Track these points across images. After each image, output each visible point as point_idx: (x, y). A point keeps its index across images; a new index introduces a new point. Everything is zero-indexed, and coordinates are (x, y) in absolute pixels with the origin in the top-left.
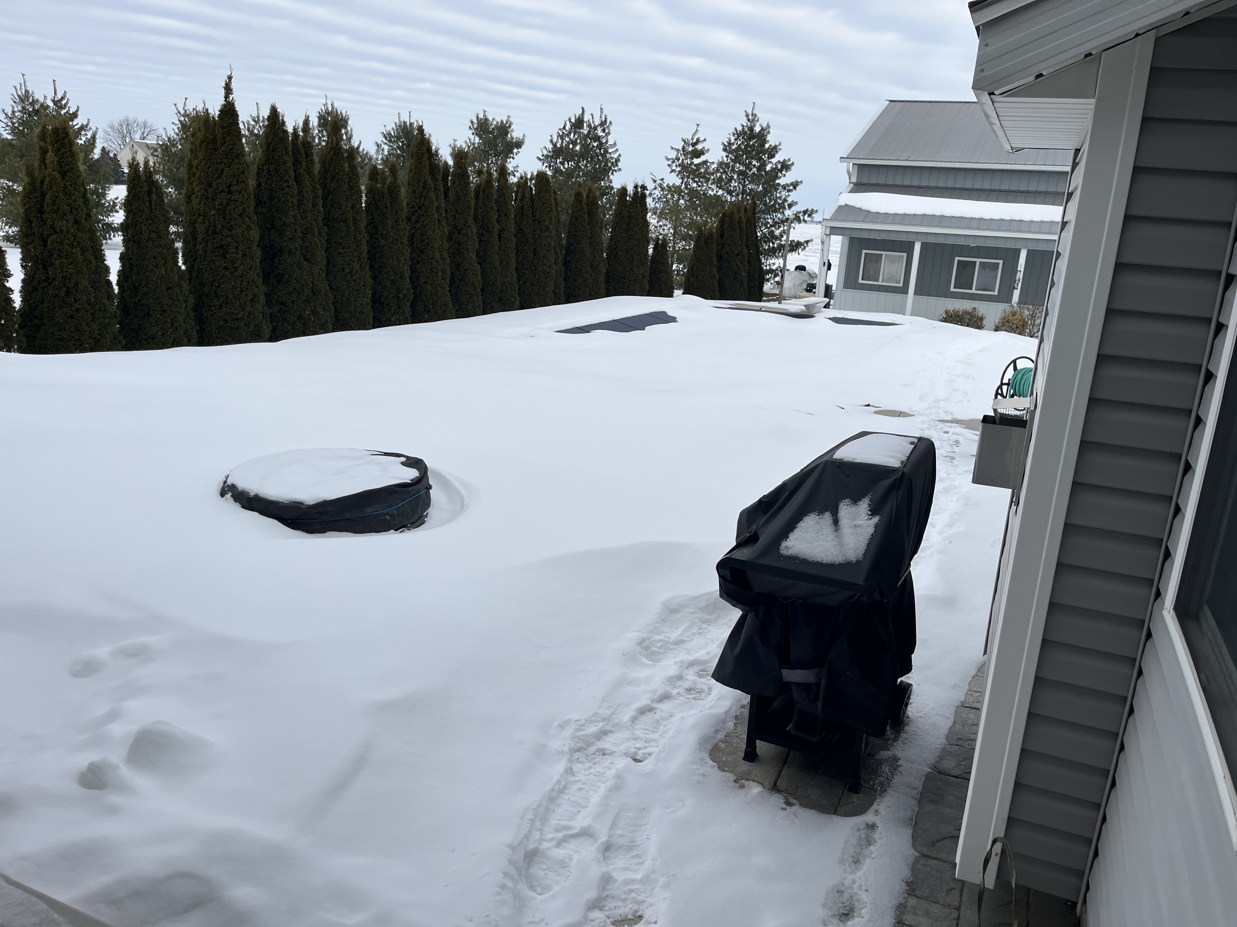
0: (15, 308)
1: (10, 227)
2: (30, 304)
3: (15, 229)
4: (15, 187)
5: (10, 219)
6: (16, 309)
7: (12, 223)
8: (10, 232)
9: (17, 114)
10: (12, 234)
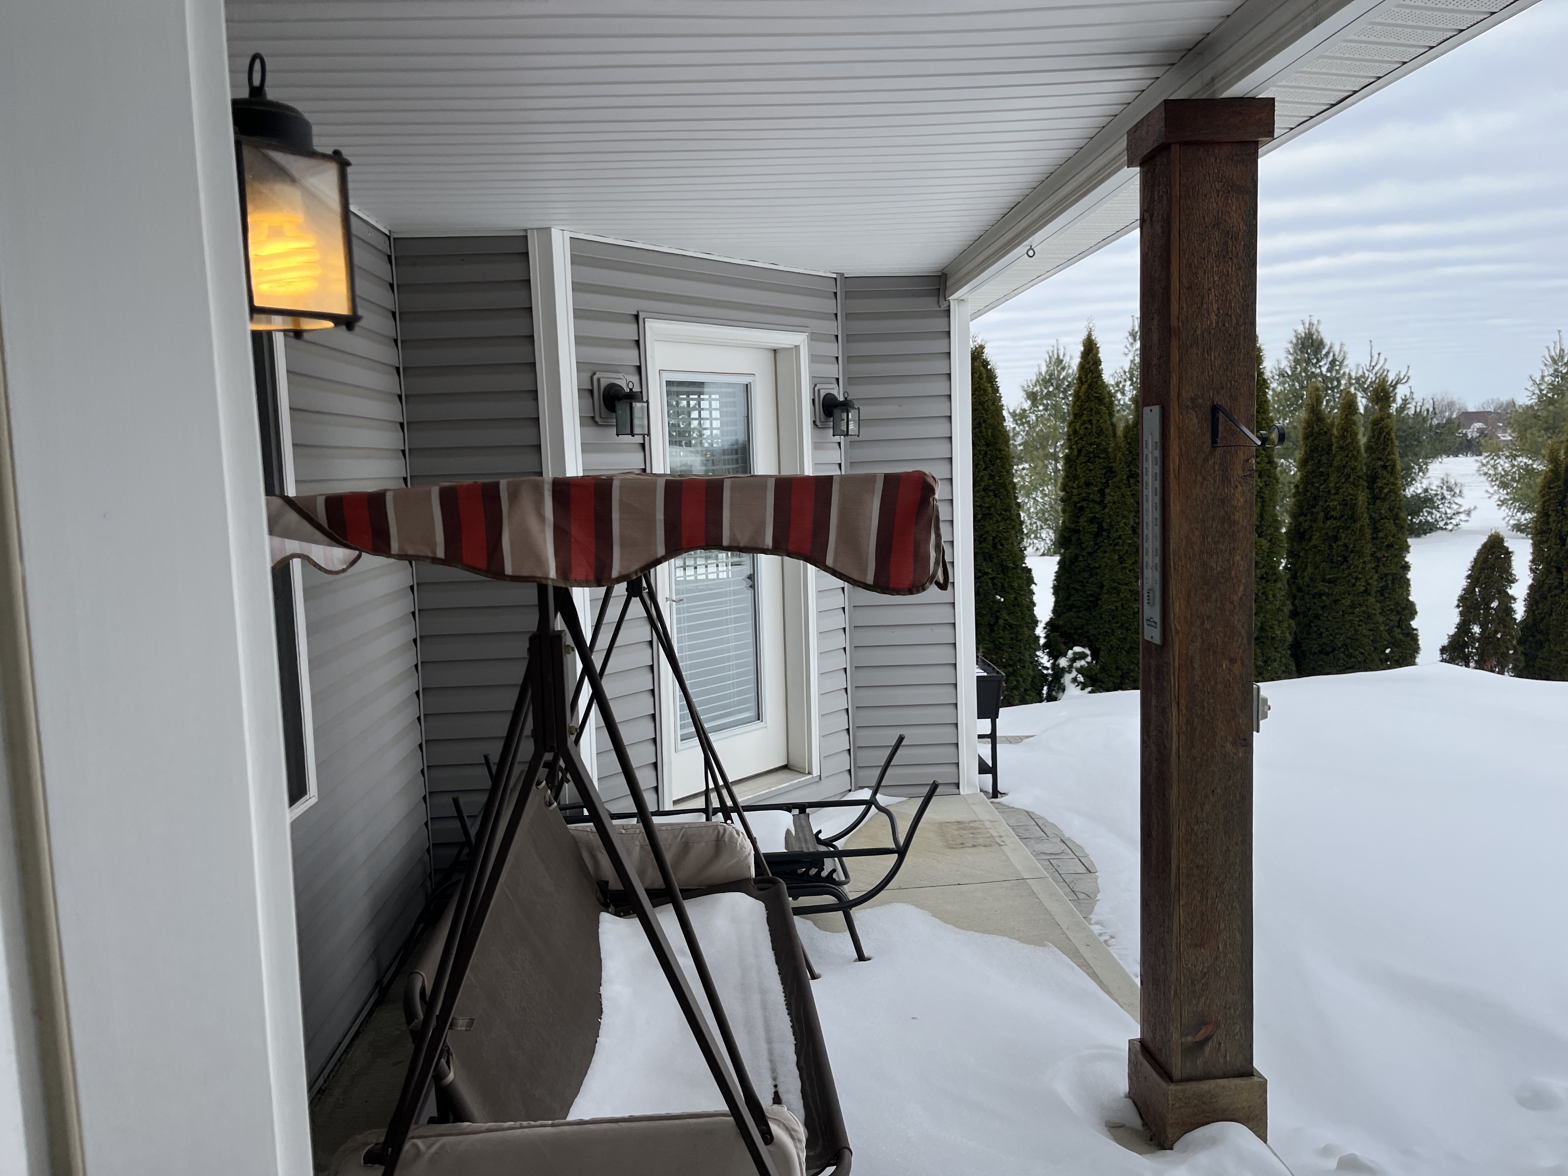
0: (1515, 619)
1: (1523, 513)
2: (1535, 615)
3: (1528, 516)
4: (1535, 466)
5: (1523, 504)
6: (1517, 621)
7: (1525, 509)
8: (1522, 520)
9: (1546, 379)
10: (1525, 522)
